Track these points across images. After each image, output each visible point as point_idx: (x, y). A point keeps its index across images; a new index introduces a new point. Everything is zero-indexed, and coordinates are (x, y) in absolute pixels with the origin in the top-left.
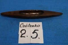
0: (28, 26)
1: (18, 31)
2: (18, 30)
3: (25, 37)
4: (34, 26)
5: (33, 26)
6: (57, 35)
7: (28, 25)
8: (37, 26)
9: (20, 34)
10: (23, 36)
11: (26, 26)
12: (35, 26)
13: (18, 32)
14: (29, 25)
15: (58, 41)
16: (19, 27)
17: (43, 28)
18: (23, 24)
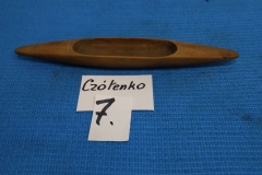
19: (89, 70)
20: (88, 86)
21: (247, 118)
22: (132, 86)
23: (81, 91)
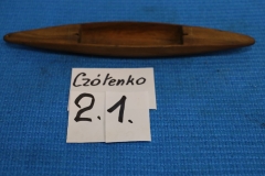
0: (102, 82)
1: (67, 100)
2: (68, 95)
3: (90, 120)
4: (123, 81)
5: (121, 82)
6: (208, 112)
7: (102, 79)
8: (134, 82)
9: (73, 110)
10: (82, 116)
11: (96, 82)
13: (67, 104)
14: (107, 79)
15: (211, 132)
16: (69, 87)
17: (156, 88)
18: (85, 75)
20: (80, 81)
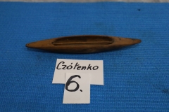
12: (89, 68)
19: (62, 55)
21: (165, 91)
22: (89, 67)
23: (56, 69)
